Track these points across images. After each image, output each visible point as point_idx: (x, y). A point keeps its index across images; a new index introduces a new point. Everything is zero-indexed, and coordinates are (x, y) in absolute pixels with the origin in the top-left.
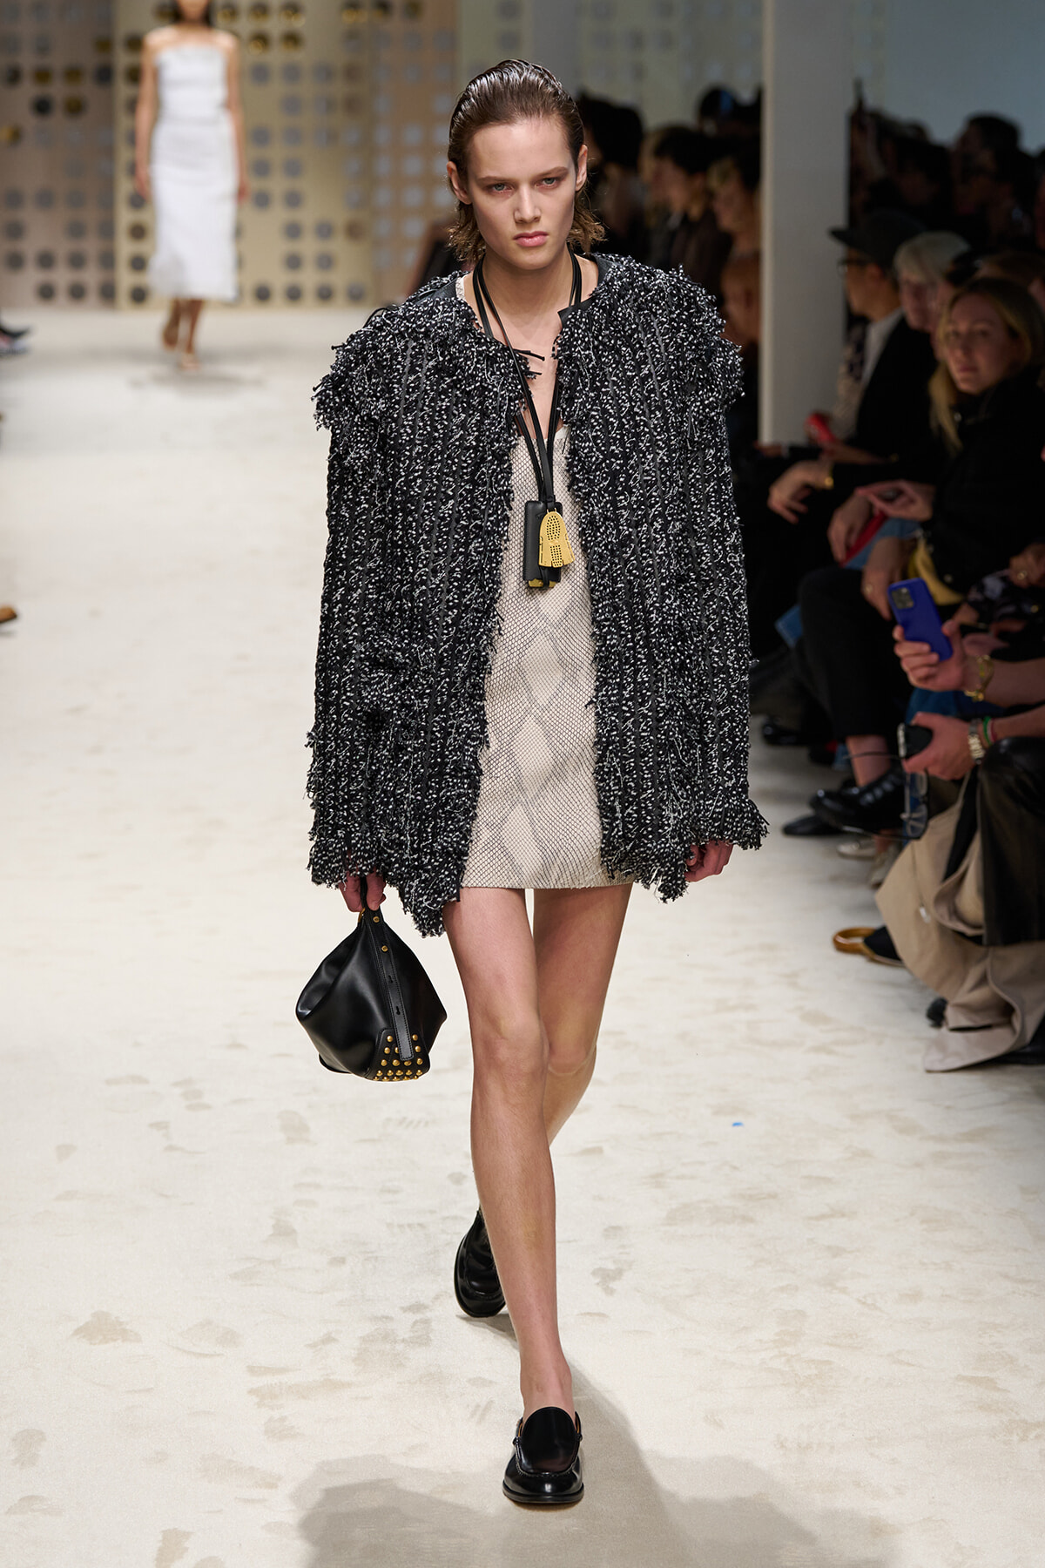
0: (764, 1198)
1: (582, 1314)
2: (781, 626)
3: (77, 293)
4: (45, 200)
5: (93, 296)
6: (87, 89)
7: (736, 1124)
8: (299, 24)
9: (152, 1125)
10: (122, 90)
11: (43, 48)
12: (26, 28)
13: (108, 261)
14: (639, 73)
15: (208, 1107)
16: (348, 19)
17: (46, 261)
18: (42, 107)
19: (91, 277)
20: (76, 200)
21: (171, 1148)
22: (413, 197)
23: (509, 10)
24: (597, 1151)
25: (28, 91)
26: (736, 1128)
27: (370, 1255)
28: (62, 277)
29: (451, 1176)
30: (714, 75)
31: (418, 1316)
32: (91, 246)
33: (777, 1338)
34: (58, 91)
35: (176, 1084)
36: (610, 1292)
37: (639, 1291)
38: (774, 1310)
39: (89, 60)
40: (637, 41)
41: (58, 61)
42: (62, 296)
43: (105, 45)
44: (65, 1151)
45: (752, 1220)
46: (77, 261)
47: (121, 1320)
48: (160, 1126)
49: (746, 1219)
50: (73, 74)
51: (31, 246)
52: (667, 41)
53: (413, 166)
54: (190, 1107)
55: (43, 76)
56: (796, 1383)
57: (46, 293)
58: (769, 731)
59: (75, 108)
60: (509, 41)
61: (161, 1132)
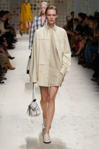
22: (62, 23)
23: (73, 3)
26: (92, 128)
36: (77, 145)
40: (87, 7)
44: (18, 127)
49: (93, 138)
52: (90, 7)
53: (62, 20)
54: (32, 123)
60: (73, 6)
61: (29, 126)
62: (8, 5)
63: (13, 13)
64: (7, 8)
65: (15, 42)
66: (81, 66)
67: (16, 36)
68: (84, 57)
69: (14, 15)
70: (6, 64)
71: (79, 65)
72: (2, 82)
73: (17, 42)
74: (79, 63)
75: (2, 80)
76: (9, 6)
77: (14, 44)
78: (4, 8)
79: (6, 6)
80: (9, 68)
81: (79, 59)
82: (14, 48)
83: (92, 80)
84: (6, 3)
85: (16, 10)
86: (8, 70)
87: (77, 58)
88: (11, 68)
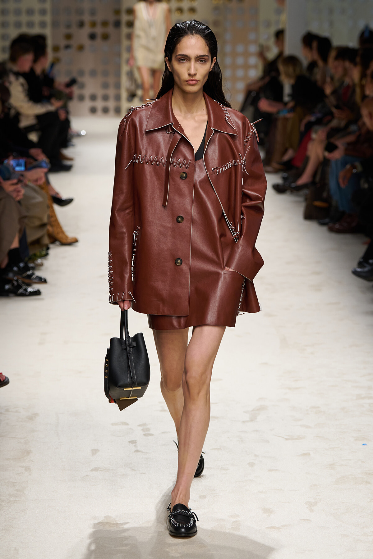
1: (300, 520)
3: (106, 111)
4: (93, 73)
5: (112, 112)
6: (110, 29)
7: (363, 445)
8: (195, 4)
9: (129, 442)
10: (125, 30)
11: (93, 13)
12: (86, 5)
13: (118, 98)
14: (331, 24)
15: (152, 435)
17: (93, 98)
18: (92, 37)
19: (111, 104)
20: (105, 74)
21: (137, 451)
22: (240, 73)
24: (308, 454)
25: (87, 30)
26: (364, 446)
28: (99, 104)
29: (249, 464)
31: (235, 520)
32: (111, 92)
34: (99, 30)
35: (139, 426)
36: (312, 511)
37: (324, 511)
39: (112, 18)
40: (331, 11)
41: (99, 18)
42: (99, 112)
43: (117, 12)
44: (95, 452)
45: (369, 483)
46: (106, 98)
47: (116, 519)
48: (133, 442)
49: (367, 483)
50: (105, 24)
51: (87, 92)
52: (343, 11)
53: (240, 61)
54: (145, 435)
55: (93, 24)
57: (93, 111)
59: (105, 37)
61: (133, 445)
62: (43, 12)
63: (62, 43)
64: (43, 25)
66: (313, 225)
68: (325, 195)
69: (67, 47)
70: (44, 225)
71: (308, 223)
72: (30, 289)
74: (309, 216)
76: (48, 19)
78: (30, 24)
79: (37, 18)
80: (54, 240)
81: (306, 200)
82: (68, 168)
83: (355, 273)
84: (37, 6)
85: (74, 30)
86: (51, 246)
87: (301, 199)
88: (64, 241)
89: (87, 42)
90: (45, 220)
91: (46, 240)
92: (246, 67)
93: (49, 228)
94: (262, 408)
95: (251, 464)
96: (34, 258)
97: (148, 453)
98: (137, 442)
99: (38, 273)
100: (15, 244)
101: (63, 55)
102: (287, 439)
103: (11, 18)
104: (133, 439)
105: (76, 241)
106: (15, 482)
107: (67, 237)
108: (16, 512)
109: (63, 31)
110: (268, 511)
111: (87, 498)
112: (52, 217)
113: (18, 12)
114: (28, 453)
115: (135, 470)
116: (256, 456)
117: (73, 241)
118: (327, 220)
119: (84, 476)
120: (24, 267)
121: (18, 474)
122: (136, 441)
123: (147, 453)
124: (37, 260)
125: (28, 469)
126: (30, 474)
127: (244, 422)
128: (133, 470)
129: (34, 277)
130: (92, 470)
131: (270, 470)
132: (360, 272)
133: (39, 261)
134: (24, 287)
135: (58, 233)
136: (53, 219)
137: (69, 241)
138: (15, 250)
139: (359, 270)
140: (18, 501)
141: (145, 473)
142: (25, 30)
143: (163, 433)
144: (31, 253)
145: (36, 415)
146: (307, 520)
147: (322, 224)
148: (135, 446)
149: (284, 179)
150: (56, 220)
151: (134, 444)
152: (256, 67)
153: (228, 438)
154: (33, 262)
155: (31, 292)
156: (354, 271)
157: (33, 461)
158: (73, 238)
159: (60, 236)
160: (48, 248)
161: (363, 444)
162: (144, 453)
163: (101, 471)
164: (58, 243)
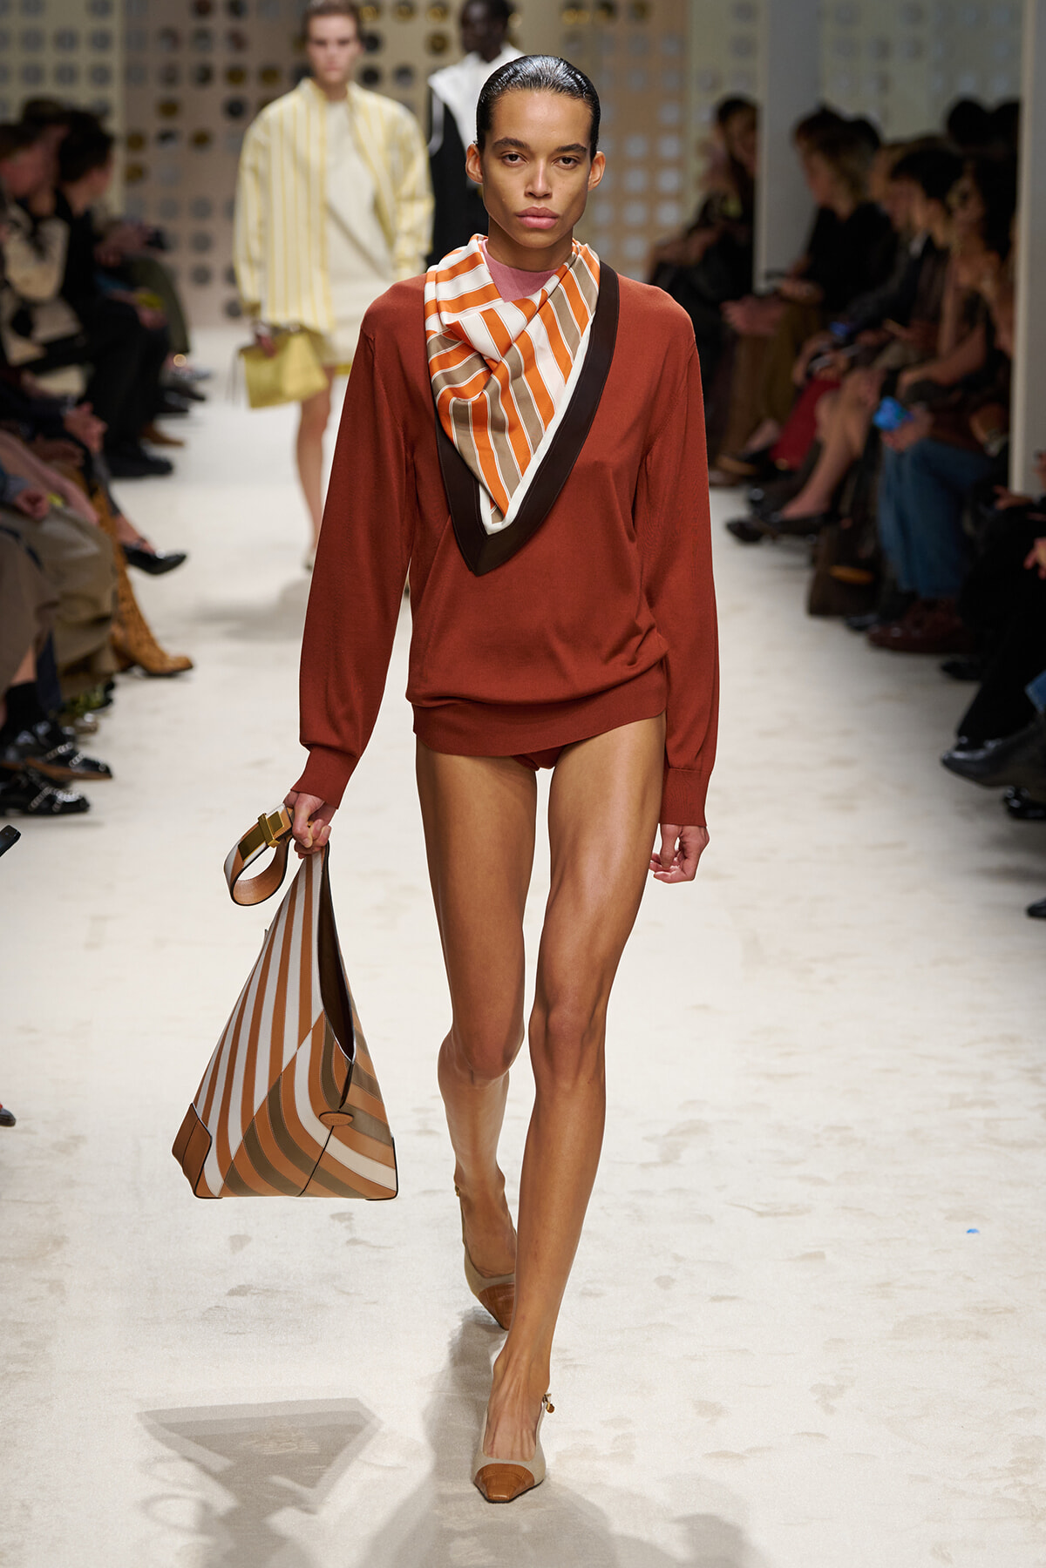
0: (1000, 1313)
1: (798, 1434)
2: (1031, 690)
7: (969, 1231)
9: (333, 1217)
11: (237, 45)
12: (219, 26)
14: (884, 84)
16: (569, 19)
18: (235, 110)
21: (354, 1242)
22: (635, 214)
23: (745, 12)
24: (818, 1256)
25: (220, 91)
26: (971, 1234)
27: (568, 1363)
29: (658, 1280)
30: (968, 86)
31: (620, 1431)
33: (1012, 1466)
34: (252, 92)
36: (830, 1410)
37: (861, 1411)
38: (1010, 1435)
39: (287, 61)
40: (883, 49)
41: (252, 60)
44: (239, 1242)
45: (986, 1336)
48: (344, 1217)
49: (981, 1335)
50: (269, 75)
51: (217, 261)
52: (917, 50)
53: (636, 180)
55: (236, 75)
56: (1033, 1515)
58: (1015, 804)
60: (744, 47)
61: (343, 1225)
62: (101, 41)
63: (153, 125)
64: (101, 75)
65: (180, 411)
66: (833, 632)
67: (185, 350)
68: (866, 550)
69: (166, 137)
70: (101, 621)
71: (819, 626)
72: (63, 797)
73: (197, 410)
74: (820, 606)
75: (62, 785)
76: (115, 59)
77: (169, 427)
78: (67, 75)
79: (84, 58)
80: (127, 662)
81: (814, 561)
82: (163, 469)
83: (950, 764)
84: (85, 25)
85: (185, 91)
86: (120, 679)
87: (802, 560)
88: (156, 666)
89: (217, 123)
90: (107, 606)
91: (108, 663)
92: (653, 197)
93: (115, 630)
94: (695, 1129)
95: (665, 1282)
96: (73, 711)
97: (384, 1247)
98: (353, 1216)
99: (85, 752)
100: (26, 672)
101: (155, 157)
102: (761, 1214)
103: (16, 58)
104: (342, 1210)
105: (187, 666)
106: (22, 1323)
107: (163, 655)
108: (25, 1405)
109: (155, 91)
110: (710, 1410)
111: (218, 1367)
112: (123, 599)
113: (32, 40)
114: (59, 1242)
115: (348, 1294)
116: (678, 1258)
117: (179, 665)
118: (871, 618)
119: (210, 1309)
120: (48, 735)
121: (31, 1300)
122: (351, 1214)
123: (380, 1247)
124: (81, 715)
125: (56, 1286)
126: (63, 1302)
127: (644, 1166)
128: (344, 1292)
129: (77, 760)
130: (232, 1293)
131: (717, 1299)
132: (964, 761)
133: (89, 718)
134: (47, 791)
135: (139, 644)
136: (125, 606)
137: (169, 666)
138: (26, 687)
139: (960, 755)
140: (31, 1373)
141: (375, 1303)
142: (50, 89)
143: (425, 1192)
144: (66, 696)
145: (77, 1140)
146: (818, 1435)
147: (857, 628)
148: (350, 1228)
149: (754, 503)
150: (135, 609)
151: (347, 1223)
152: (678, 197)
153: (602, 1208)
154: (71, 723)
155: (65, 804)
156: (947, 757)
157: (69, 1266)
158: (179, 659)
159: (144, 652)
160: (110, 686)
161: (968, 1229)
162: (374, 1247)
163: (254, 1294)
164: (137, 671)
